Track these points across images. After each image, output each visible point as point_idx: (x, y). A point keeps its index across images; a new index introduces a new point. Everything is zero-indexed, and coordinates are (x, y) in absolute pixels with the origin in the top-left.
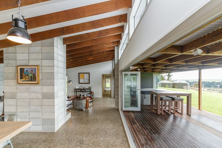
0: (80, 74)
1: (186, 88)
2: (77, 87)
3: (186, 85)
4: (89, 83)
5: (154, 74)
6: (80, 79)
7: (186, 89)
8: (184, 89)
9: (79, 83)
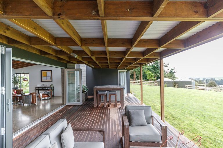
0: (42, 71)
1: (188, 86)
2: (39, 86)
3: (190, 83)
4: (52, 81)
5: (119, 71)
6: (42, 77)
7: (188, 88)
8: (186, 88)
9: (42, 81)
